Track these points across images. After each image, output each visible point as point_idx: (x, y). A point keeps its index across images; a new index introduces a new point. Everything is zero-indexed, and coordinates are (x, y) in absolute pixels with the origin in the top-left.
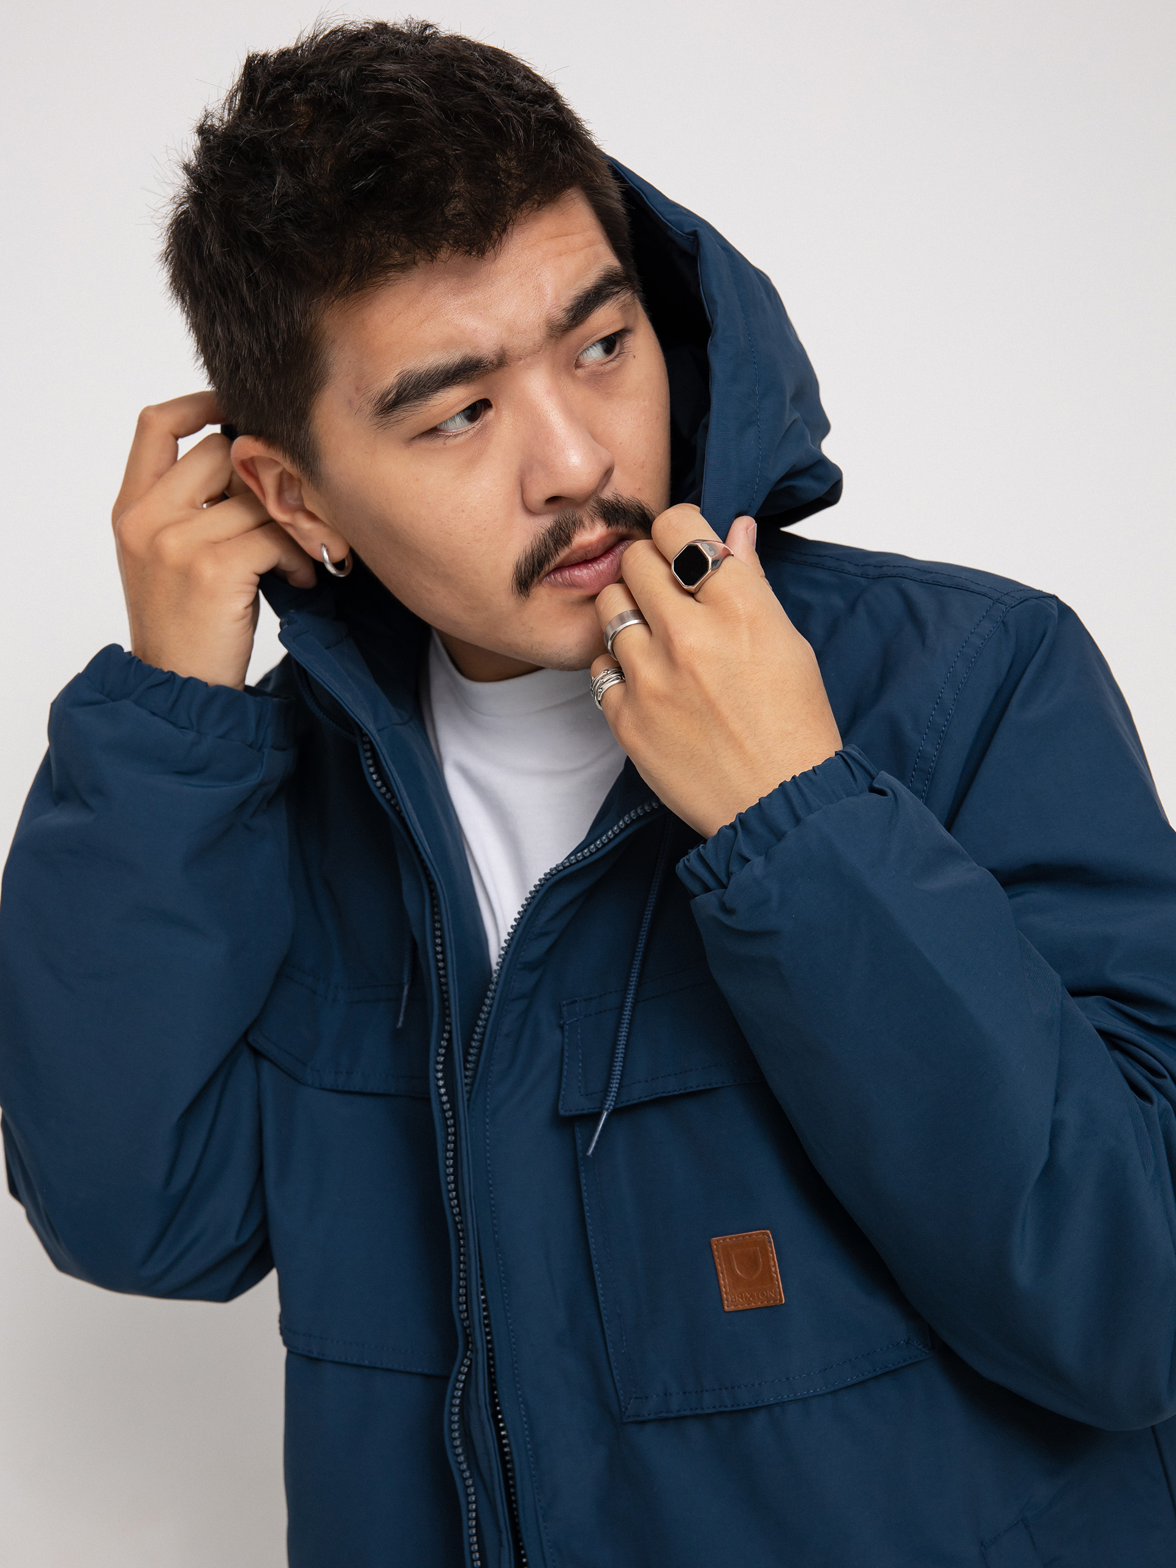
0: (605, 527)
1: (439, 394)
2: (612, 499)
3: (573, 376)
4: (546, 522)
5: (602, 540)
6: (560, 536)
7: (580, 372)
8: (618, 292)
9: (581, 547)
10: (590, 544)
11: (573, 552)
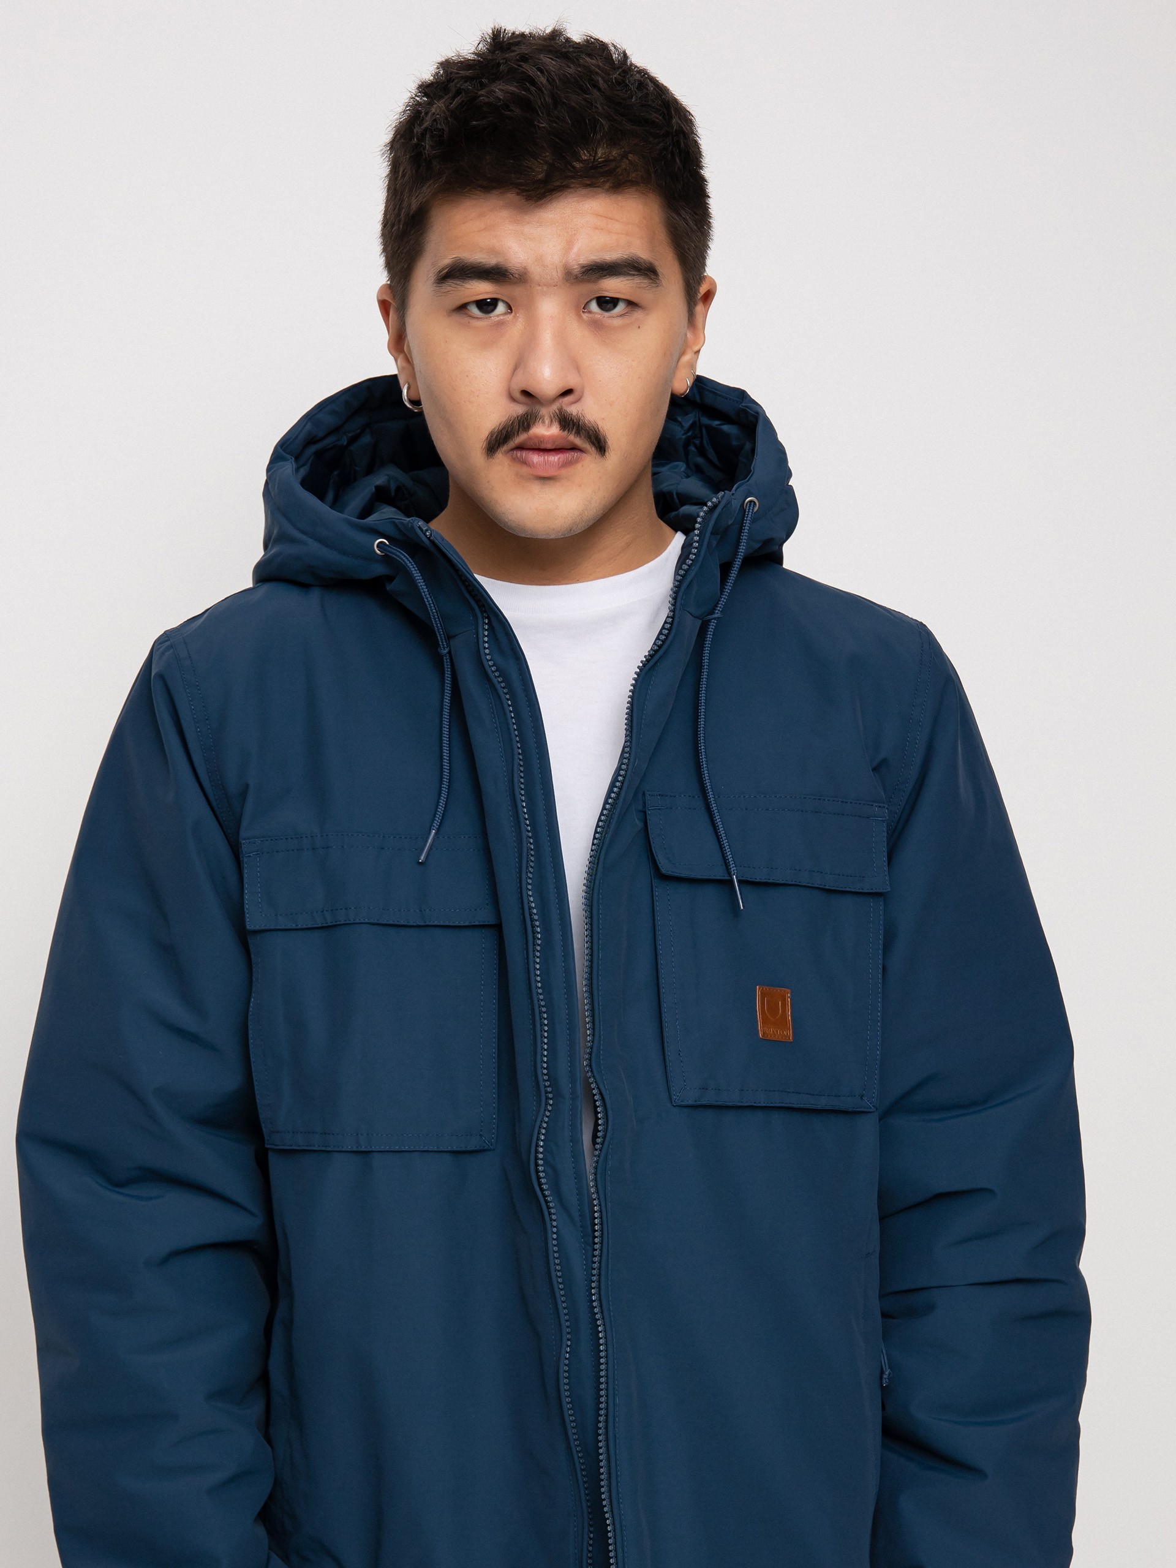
0: (559, 429)
1: (474, 282)
2: (574, 414)
3: (580, 317)
4: (519, 410)
5: (552, 437)
6: (525, 422)
7: (585, 316)
8: (634, 275)
9: (536, 437)
10: (543, 437)
11: (530, 439)
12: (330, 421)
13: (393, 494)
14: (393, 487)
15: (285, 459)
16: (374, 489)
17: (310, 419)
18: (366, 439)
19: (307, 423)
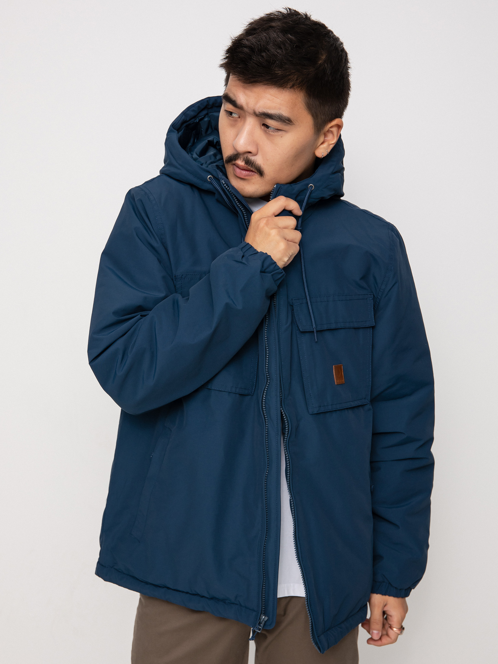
2: (253, 160)
12: (192, 114)
13: (215, 144)
14: (215, 141)
15: (174, 132)
16: (207, 142)
17: (184, 113)
18: (206, 119)
19: (183, 116)
